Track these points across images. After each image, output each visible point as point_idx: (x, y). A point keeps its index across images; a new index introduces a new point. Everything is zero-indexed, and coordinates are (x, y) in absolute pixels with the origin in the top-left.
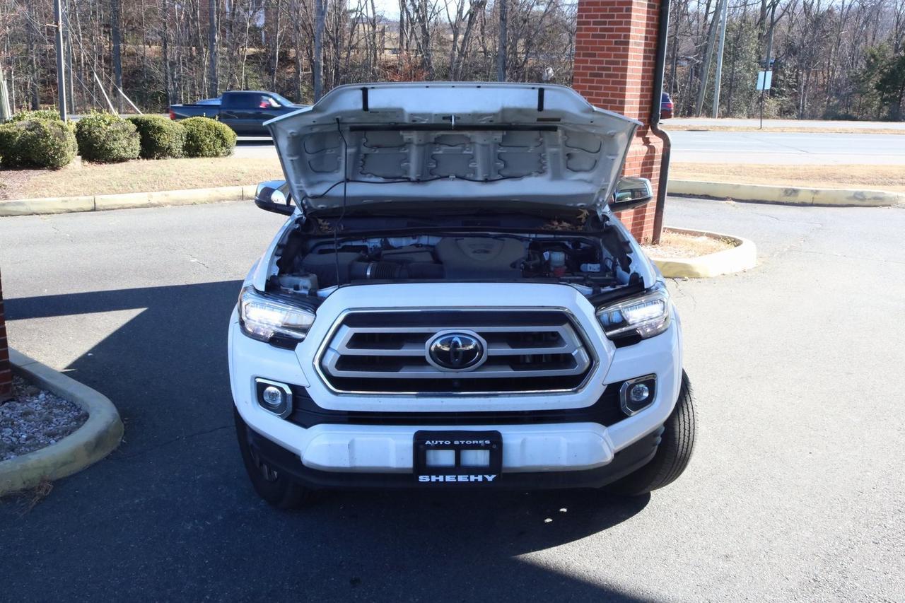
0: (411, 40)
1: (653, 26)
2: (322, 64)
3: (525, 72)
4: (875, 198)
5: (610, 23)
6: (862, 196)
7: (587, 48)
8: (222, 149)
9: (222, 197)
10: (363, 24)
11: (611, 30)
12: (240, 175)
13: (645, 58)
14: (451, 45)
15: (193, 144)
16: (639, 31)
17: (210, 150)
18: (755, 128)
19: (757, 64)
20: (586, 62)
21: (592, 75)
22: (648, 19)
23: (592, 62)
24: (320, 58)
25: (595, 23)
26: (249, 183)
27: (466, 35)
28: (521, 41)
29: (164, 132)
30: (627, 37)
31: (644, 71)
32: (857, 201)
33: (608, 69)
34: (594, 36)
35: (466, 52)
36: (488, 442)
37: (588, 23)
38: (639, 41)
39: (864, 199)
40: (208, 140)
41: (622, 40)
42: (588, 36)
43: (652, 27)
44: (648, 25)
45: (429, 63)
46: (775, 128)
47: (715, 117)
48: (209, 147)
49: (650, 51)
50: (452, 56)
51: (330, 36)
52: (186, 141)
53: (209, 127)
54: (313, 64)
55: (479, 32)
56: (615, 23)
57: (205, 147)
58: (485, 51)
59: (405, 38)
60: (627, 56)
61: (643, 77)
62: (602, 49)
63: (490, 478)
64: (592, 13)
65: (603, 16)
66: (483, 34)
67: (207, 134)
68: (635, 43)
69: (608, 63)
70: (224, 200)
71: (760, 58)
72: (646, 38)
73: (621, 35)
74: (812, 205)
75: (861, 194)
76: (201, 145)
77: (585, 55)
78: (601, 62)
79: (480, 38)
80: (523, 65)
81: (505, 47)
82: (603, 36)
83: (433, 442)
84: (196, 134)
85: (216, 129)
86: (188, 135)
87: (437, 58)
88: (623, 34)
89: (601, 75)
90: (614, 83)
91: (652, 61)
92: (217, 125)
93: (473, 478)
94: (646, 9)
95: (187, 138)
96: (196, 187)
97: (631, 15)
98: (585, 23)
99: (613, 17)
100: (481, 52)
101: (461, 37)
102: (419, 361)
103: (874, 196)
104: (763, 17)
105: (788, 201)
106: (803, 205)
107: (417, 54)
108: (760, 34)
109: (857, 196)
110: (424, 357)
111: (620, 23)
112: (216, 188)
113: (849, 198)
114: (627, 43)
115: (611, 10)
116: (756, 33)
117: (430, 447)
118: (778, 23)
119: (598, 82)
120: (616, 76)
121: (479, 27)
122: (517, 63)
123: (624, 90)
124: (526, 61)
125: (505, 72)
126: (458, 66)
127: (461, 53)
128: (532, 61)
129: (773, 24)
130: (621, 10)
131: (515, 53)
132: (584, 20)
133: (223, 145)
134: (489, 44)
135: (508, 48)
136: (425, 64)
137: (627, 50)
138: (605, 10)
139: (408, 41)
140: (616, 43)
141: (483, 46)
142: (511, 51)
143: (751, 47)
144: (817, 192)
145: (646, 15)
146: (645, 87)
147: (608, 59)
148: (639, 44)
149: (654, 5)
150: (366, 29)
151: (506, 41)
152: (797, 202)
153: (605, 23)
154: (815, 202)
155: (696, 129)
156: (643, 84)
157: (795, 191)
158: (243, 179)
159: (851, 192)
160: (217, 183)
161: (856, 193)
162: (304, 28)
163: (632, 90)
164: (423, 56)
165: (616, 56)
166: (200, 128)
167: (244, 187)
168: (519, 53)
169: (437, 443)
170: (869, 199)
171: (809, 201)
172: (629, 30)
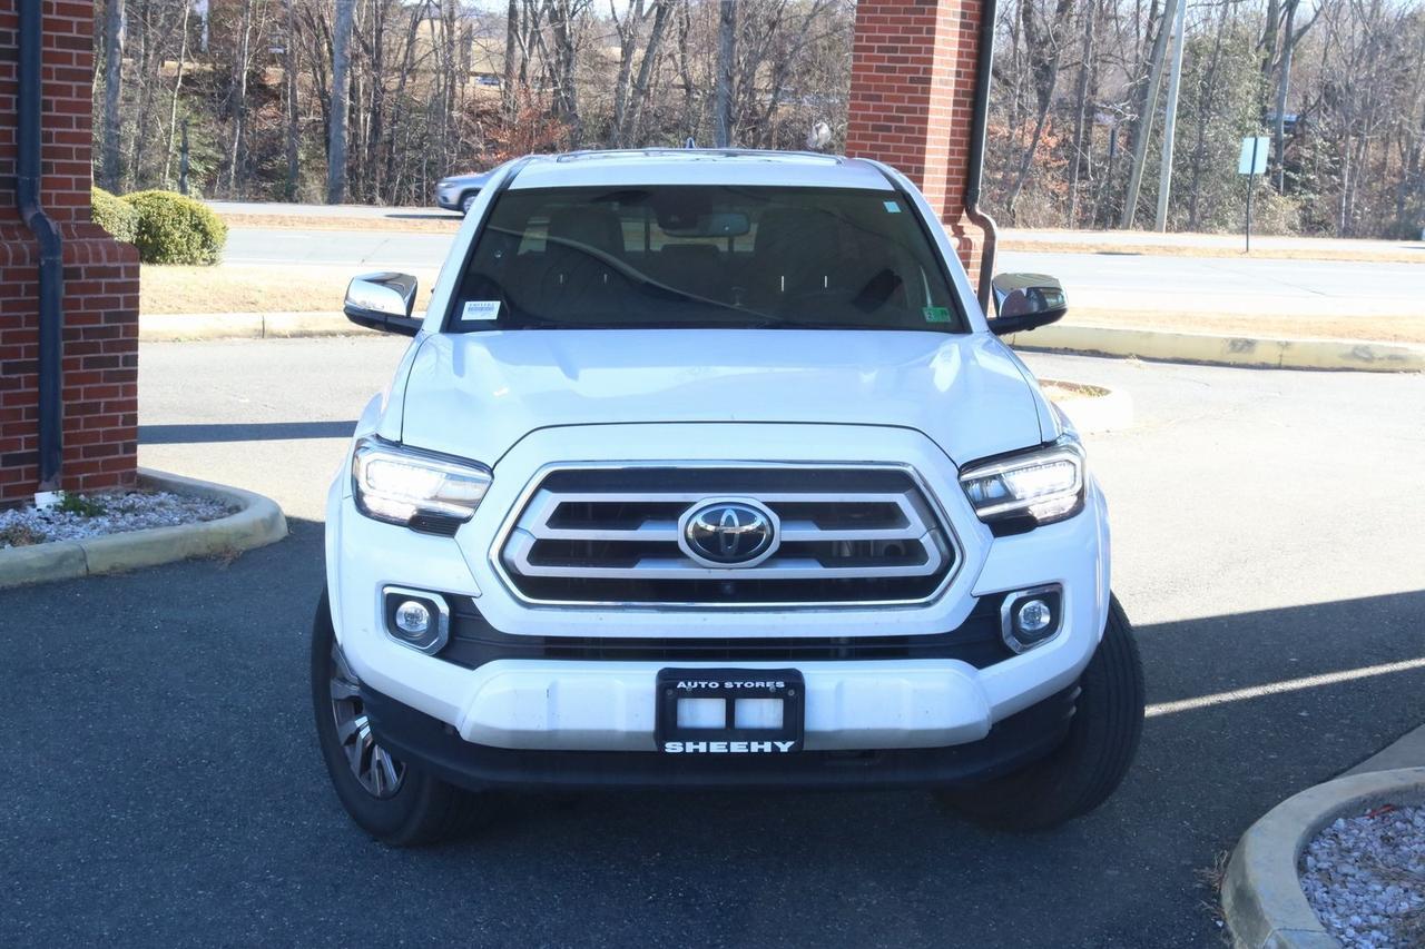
0: (530, 54)
1: (969, 55)
2: (348, 102)
3: (772, 131)
4: (1392, 358)
5: (904, 50)
6: (1368, 353)
7: (869, 88)
8: (202, 253)
9: (227, 331)
10: (432, 20)
11: (905, 60)
12: (255, 296)
13: (956, 103)
14: (618, 68)
15: (150, 241)
16: (947, 63)
17: (180, 253)
18: (1236, 251)
19: (1257, 124)
20: (867, 108)
21: (875, 128)
22: (961, 44)
23: (876, 108)
24: (342, 89)
25: (881, 49)
26: (273, 308)
27: (650, 50)
28: (764, 67)
29: (98, 214)
30: (929, 71)
31: (954, 123)
32: (1360, 362)
33: (900, 119)
34: (879, 69)
35: (648, 86)
36: (781, 684)
37: (871, 49)
38: (946, 77)
39: (1370, 359)
40: (177, 234)
41: (921, 75)
42: (869, 69)
43: (967, 57)
44: (960, 54)
45: (572, 107)
46: (1276, 251)
47: (1161, 231)
48: (179, 248)
49: (965, 94)
50: (619, 92)
51: (363, 43)
52: (137, 234)
53: (180, 211)
54: (328, 103)
55: (677, 46)
56: (910, 50)
57: (172, 247)
58: (688, 87)
59: (518, 51)
60: (927, 101)
61: (953, 133)
62: (891, 89)
63: (784, 747)
64: (877, 34)
65: (892, 40)
66: (683, 49)
67: (177, 223)
68: (941, 81)
69: (899, 109)
70: (230, 336)
71: (1264, 110)
72: (958, 74)
73: (919, 68)
74: (1279, 367)
75: (1366, 349)
76: (163, 243)
77: (865, 98)
78: (889, 109)
79: (678, 57)
80: (768, 115)
81: (730, 79)
82: (893, 70)
83: (690, 684)
84: (155, 222)
85: (192, 213)
86: (141, 223)
87: (590, 98)
88: (922, 66)
89: (888, 129)
90: (908, 140)
91: (967, 109)
92: (195, 207)
93: (755, 747)
94: (958, 29)
95: (139, 228)
96: (179, 311)
97: (934, 39)
98: (864, 49)
99: (907, 40)
100: (679, 87)
101: (639, 53)
102: (668, 551)
103: (1389, 353)
104: (1271, 27)
105: (1237, 362)
106: (1265, 367)
107: (543, 86)
108: (1265, 61)
109: (1357, 352)
110: (676, 543)
111: (919, 50)
112: (217, 315)
113: (1345, 356)
114: (928, 81)
115: (906, 30)
116: (1256, 59)
117: (684, 694)
118: (1304, 39)
119: (885, 139)
120: (912, 130)
121: (675, 34)
122: (755, 112)
123: (922, 151)
124: (773, 108)
125: (729, 131)
126: (631, 114)
127: (640, 89)
128: (785, 109)
129: (1290, 41)
130: (920, 31)
131: (752, 92)
132: (864, 43)
133: (204, 245)
134: (697, 70)
135: (737, 79)
136: (563, 110)
137: (927, 91)
138: (896, 30)
139: (525, 60)
140: (912, 80)
141: (684, 75)
142: (743, 86)
143: (1246, 88)
144: (1287, 345)
145: (957, 39)
146: (956, 148)
147: (900, 105)
148: (946, 83)
149: (972, 24)
150: (437, 30)
151: (732, 66)
152: (1253, 362)
153: (895, 50)
154: (1284, 363)
155: (1116, 251)
156: (953, 143)
157: (1249, 344)
158: (262, 301)
159: (1348, 346)
160: (216, 306)
161: (1356, 348)
162: (311, 25)
163: (936, 151)
164: (556, 93)
165: (912, 100)
166: (164, 211)
167: (266, 315)
168: (760, 90)
169: (696, 685)
170: (1380, 359)
171: (1274, 361)
172: (930, 61)
